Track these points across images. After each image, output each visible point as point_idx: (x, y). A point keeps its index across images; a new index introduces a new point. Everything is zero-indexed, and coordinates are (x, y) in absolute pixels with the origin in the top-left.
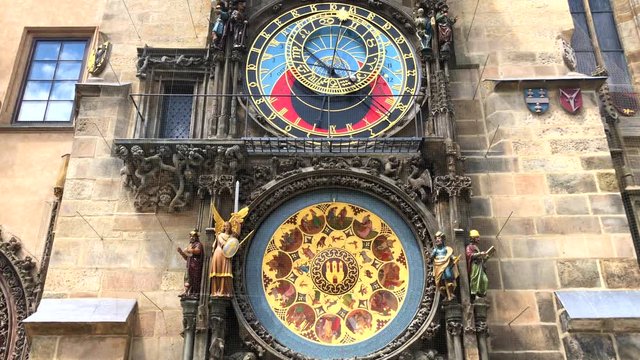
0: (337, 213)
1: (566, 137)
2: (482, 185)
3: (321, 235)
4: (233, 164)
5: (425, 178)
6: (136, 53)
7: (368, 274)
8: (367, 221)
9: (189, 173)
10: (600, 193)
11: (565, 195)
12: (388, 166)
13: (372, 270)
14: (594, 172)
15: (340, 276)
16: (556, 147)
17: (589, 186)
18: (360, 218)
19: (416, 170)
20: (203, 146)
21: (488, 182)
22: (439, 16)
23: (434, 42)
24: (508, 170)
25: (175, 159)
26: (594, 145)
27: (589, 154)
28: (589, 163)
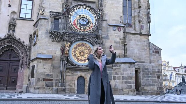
0: (74, 56)
1: (118, 35)
2: (104, 41)
3: (78, 57)
4: (68, 35)
5: (97, 40)
6: (49, 12)
7: (80, 48)
8: (73, 52)
9: (61, 36)
10: (121, 44)
11: (116, 44)
12: (91, 38)
13: (79, 48)
14: (121, 41)
15: (83, 54)
16: (116, 36)
17: (119, 43)
18: (73, 53)
19: (95, 39)
20: (64, 32)
21: (105, 41)
22: (102, 12)
23: (100, 16)
24: (108, 39)
25: (59, 34)
26: (122, 37)
27: (120, 38)
28: (120, 39)
